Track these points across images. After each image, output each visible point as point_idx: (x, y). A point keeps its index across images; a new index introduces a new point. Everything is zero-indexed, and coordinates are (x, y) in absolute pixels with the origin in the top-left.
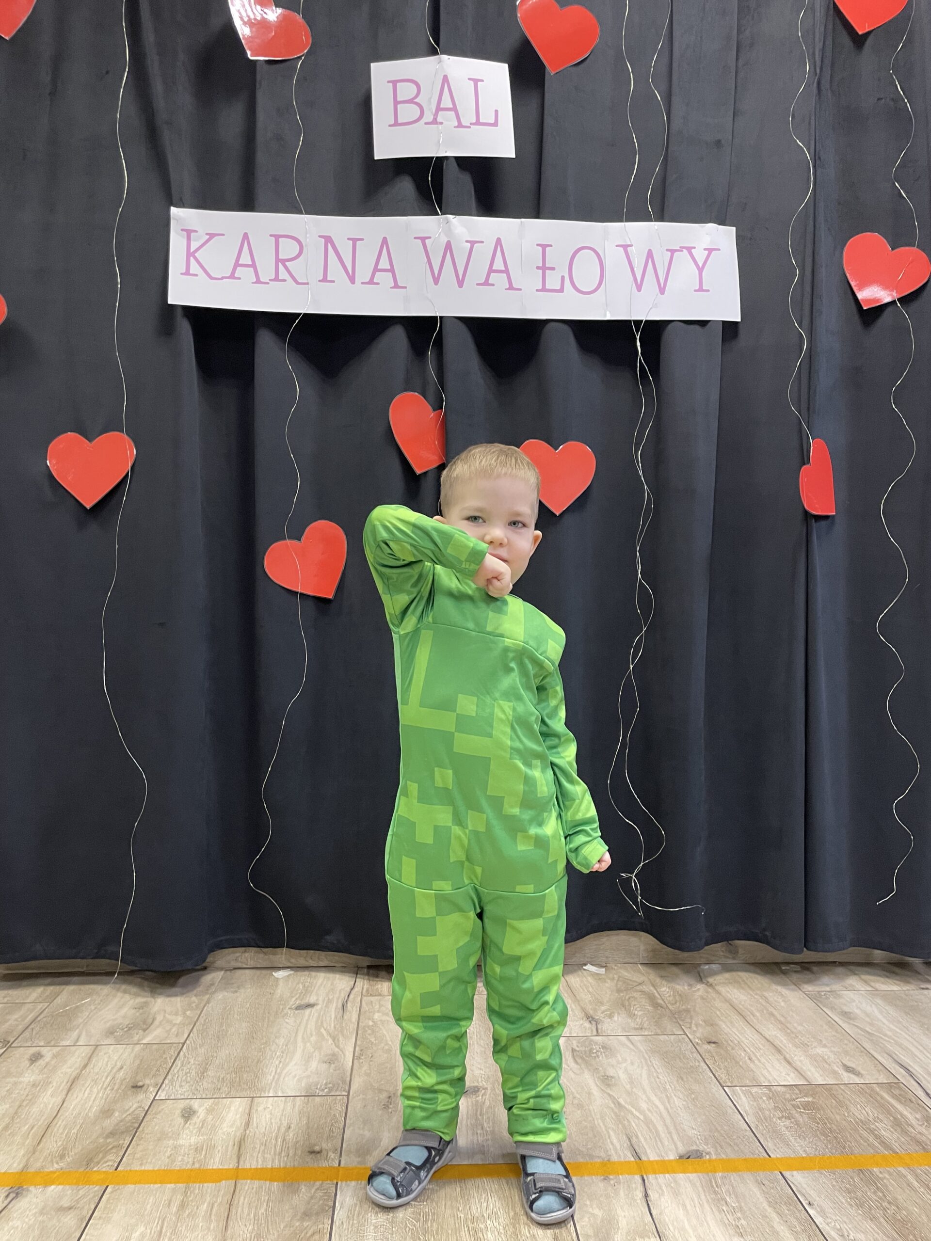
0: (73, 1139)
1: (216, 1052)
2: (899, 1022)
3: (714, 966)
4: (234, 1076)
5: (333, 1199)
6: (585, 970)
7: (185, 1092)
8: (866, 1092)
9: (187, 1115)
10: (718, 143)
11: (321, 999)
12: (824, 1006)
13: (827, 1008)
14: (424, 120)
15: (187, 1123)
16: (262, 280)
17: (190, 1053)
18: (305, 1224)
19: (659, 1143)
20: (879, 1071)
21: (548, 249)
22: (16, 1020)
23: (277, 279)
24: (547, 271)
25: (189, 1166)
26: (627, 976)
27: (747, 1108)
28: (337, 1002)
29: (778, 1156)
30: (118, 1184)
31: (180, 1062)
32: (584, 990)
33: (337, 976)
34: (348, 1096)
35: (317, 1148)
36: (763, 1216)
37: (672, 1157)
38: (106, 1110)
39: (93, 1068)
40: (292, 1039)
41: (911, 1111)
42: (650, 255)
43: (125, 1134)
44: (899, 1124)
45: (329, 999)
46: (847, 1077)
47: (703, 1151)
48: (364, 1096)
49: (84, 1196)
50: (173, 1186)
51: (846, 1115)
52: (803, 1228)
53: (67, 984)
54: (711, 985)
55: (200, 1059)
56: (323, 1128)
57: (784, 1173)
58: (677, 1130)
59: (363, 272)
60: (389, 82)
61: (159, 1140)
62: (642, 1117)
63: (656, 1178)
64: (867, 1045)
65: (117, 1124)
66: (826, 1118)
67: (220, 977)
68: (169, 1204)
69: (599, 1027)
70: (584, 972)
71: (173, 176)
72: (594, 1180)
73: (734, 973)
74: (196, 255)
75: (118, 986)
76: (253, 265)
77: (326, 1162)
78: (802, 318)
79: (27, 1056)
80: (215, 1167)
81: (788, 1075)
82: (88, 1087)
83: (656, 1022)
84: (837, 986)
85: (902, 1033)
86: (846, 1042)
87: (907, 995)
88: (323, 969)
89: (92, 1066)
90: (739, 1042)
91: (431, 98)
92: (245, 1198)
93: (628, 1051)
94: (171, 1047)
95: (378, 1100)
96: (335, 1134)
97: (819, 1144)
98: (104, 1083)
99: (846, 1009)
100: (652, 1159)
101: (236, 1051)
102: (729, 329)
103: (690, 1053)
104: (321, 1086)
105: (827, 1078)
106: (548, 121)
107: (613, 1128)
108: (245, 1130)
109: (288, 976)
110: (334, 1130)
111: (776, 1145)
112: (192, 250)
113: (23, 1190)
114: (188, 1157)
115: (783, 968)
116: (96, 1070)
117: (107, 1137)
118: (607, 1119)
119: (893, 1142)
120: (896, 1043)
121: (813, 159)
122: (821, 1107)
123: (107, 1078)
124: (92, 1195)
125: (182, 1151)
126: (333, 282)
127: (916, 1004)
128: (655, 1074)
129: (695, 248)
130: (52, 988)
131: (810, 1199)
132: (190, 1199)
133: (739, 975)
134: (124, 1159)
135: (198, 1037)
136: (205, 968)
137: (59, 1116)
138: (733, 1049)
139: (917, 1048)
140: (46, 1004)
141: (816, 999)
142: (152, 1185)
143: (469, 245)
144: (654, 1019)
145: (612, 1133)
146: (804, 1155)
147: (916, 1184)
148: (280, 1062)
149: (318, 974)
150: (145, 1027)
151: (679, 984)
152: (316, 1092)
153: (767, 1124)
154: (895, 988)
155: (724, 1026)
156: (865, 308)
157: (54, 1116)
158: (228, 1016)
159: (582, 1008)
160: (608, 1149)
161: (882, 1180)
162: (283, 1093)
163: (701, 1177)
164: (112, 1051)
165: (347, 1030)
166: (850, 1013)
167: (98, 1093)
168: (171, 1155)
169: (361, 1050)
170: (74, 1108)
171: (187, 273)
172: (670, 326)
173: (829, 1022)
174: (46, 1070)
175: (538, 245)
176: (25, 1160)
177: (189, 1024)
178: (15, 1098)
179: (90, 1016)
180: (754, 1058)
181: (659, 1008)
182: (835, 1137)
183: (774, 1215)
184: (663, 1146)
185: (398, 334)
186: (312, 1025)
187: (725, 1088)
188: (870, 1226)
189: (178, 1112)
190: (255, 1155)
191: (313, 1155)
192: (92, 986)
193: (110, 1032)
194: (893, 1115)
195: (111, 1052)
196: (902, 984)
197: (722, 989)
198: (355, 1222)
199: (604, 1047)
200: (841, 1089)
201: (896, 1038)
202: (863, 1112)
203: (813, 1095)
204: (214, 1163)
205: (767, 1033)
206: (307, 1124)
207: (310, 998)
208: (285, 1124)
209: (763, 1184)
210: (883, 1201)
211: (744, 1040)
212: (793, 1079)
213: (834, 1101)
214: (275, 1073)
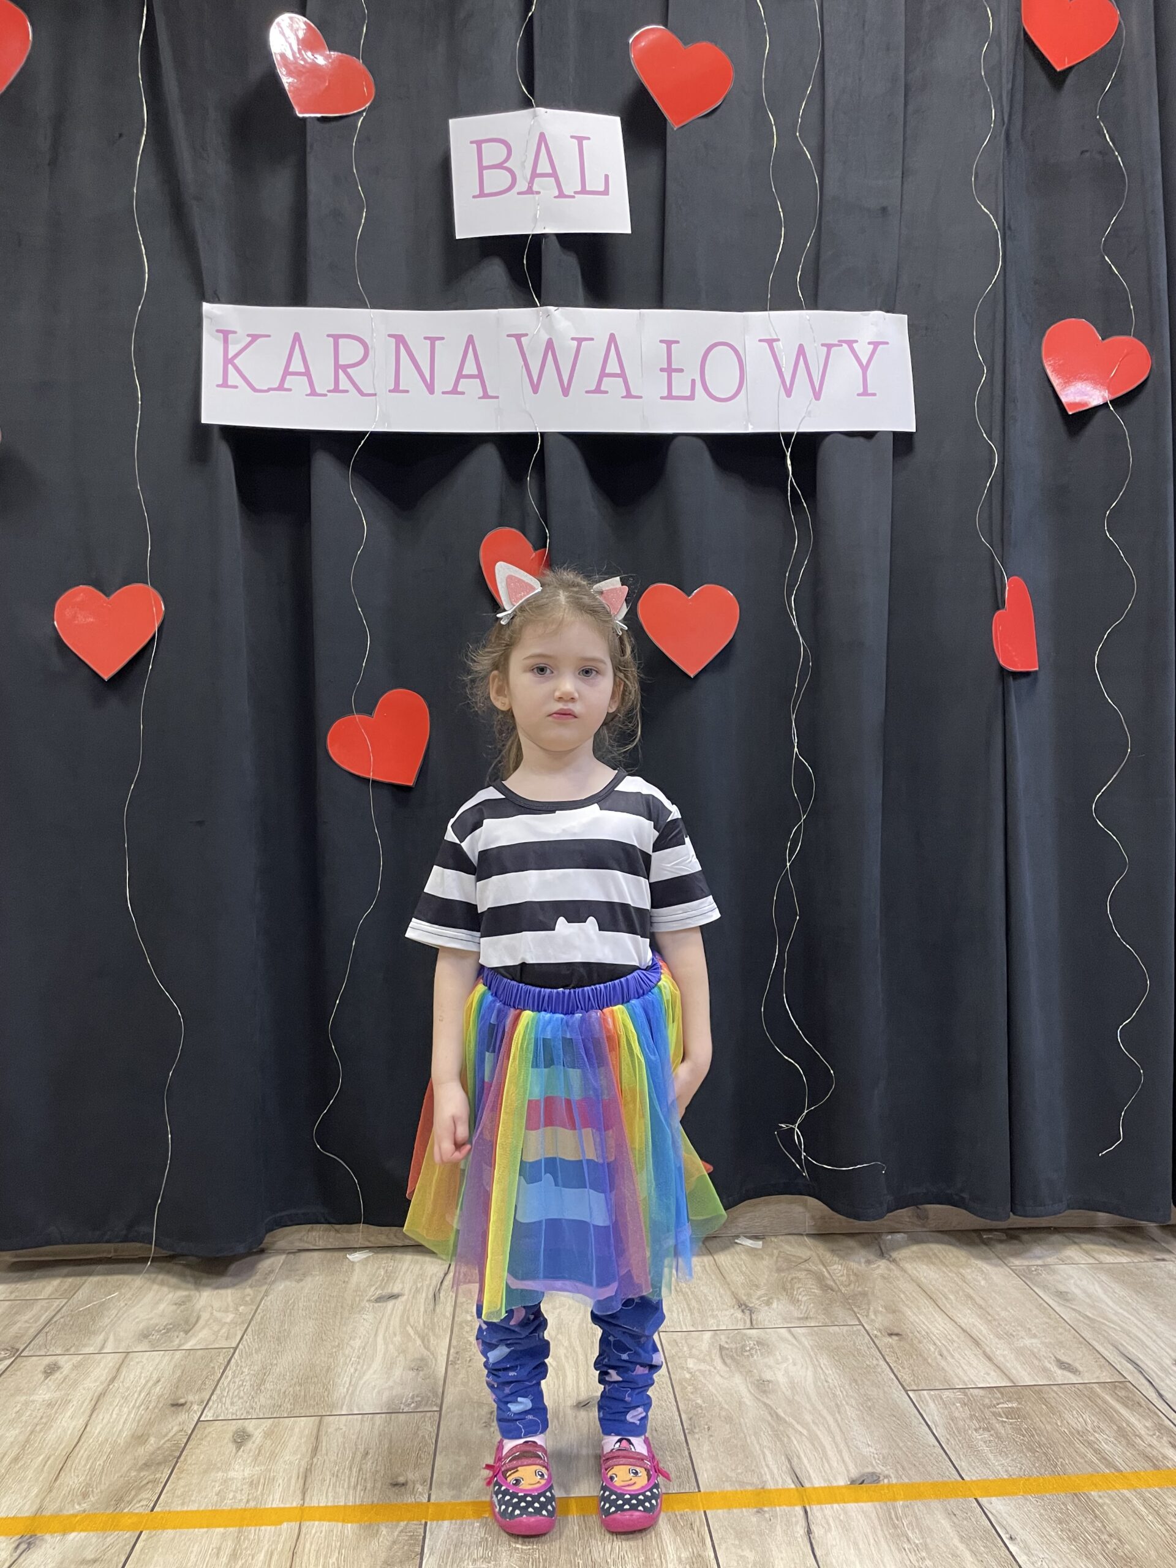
0: (98, 1472)
1: (276, 1358)
2: (1129, 1304)
3: (899, 1236)
4: (298, 1388)
5: (421, 1543)
6: (736, 1243)
7: (237, 1410)
8: (1084, 1394)
9: (239, 1441)
10: (884, 210)
11: (407, 1288)
12: (1035, 1285)
13: (1038, 1287)
14: (516, 189)
15: (240, 1449)
16: (318, 390)
17: (243, 1360)
19: (826, 1464)
20: (1100, 1367)
21: (674, 346)
22: (26, 1322)
23: (336, 389)
24: (673, 374)
25: (242, 1505)
26: (788, 1251)
27: (936, 1418)
28: (427, 1292)
29: (974, 1478)
30: (155, 1528)
31: (230, 1372)
32: (735, 1270)
33: (428, 1258)
34: (440, 1412)
35: (401, 1479)
36: (953, 1555)
37: (842, 1481)
38: (140, 1434)
39: (123, 1382)
40: (371, 1340)
41: (1141, 1418)
42: (801, 350)
43: (163, 1465)
44: (1124, 1434)
45: (417, 1288)
46: (1061, 1376)
47: (880, 1474)
48: (460, 1412)
49: (113, 1544)
50: (222, 1530)
51: (1059, 1424)
53: (90, 1273)
54: (894, 1261)
55: (256, 1367)
56: (408, 1454)
57: (980, 1499)
58: (848, 1447)
59: (444, 379)
60: (472, 142)
61: (205, 1472)
62: (805, 1432)
63: (822, 1509)
64: (1087, 1335)
65: (153, 1453)
66: (1034, 1428)
67: (282, 1262)
68: (218, 1554)
69: (754, 1317)
70: (736, 1245)
71: (205, 264)
72: (745, 1514)
73: (924, 1246)
74: (235, 361)
75: (153, 1276)
76: (307, 373)
77: (413, 1497)
78: (991, 426)
79: (41, 1368)
80: (274, 1506)
81: (988, 1374)
82: (117, 1406)
83: (824, 1309)
84: (1051, 1258)
85: (1132, 1318)
86: (1060, 1330)
87: (1138, 1269)
88: (410, 1249)
89: (121, 1379)
90: (927, 1333)
91: (525, 161)
92: (311, 1544)
93: (790, 1347)
94: (220, 1353)
95: (478, 1416)
96: (424, 1461)
97: (1024, 1462)
98: (136, 1401)
99: (1062, 1288)
100: (817, 1485)
101: (301, 1356)
102: (902, 441)
103: (866, 1349)
104: (406, 1401)
105: (1036, 1378)
106: (671, 186)
107: (769, 1447)
108: (312, 1458)
109: (367, 1259)
110: (423, 1456)
111: (971, 1465)
112: (230, 356)
113: (36, 1539)
114: (241, 1493)
115: (985, 1237)
116: (127, 1383)
117: (141, 1469)
118: (762, 1433)
119: (1116, 1458)
120: (1124, 1331)
121: (1002, 228)
122: (1029, 1415)
123: (140, 1395)
124: (122, 1544)
125: (234, 1487)
126: (407, 391)
127: (1149, 1279)
128: (823, 1377)
129: (856, 341)
130: (70, 1280)
131: (1012, 1533)
132: (244, 1546)
133: (931, 1250)
134: (162, 1496)
135: (254, 1340)
136: (260, 1251)
137: (80, 1443)
138: (920, 1342)
139: (1148, 1336)
140: (66, 1300)
141: (1024, 1276)
142: (196, 1530)
143: (575, 343)
144: (822, 1305)
145: (767, 1452)
146: (1005, 1477)
147: (1143, 1511)
148: (355, 1371)
149: (404, 1256)
150: (187, 1328)
151: (854, 1261)
152: (399, 1408)
153: (961, 1438)
154: (1124, 1260)
155: (910, 1313)
156: (1070, 413)
157: (75, 1443)
158: (291, 1312)
159: (733, 1292)
160: (763, 1473)
161: (1101, 1506)
162: (359, 1410)
163: (878, 1507)
164: (147, 1359)
165: (439, 1326)
166: (1067, 1293)
167: (129, 1413)
168: (221, 1490)
169: (457, 1353)
170: (99, 1433)
171: (225, 384)
172: (828, 439)
173: (1041, 1304)
174: (64, 1385)
175: (661, 341)
176: (38, 1501)
177: (243, 1322)
178: (26, 1422)
179: (119, 1315)
180: (945, 1353)
181: (829, 1291)
182: (1045, 1453)
183: (967, 1554)
184: (831, 1468)
185: (490, 454)
186: (396, 1321)
187: (909, 1392)
189: (230, 1435)
190: (324, 1488)
191: (398, 1487)
192: (121, 1277)
193: (145, 1335)
194: (1118, 1423)
195: (145, 1361)
196: (1132, 1254)
197: (908, 1266)
199: (759, 1343)
200: (1053, 1390)
201: (1124, 1325)
202: (1081, 1419)
203: (1019, 1400)
204: (273, 1500)
205: (962, 1321)
206: (390, 1448)
207: (393, 1286)
208: (361, 1448)
209: (955, 1515)
210: (1103, 1533)
211: (933, 1329)
212: (994, 1380)
213: (1044, 1407)
214: (350, 1383)
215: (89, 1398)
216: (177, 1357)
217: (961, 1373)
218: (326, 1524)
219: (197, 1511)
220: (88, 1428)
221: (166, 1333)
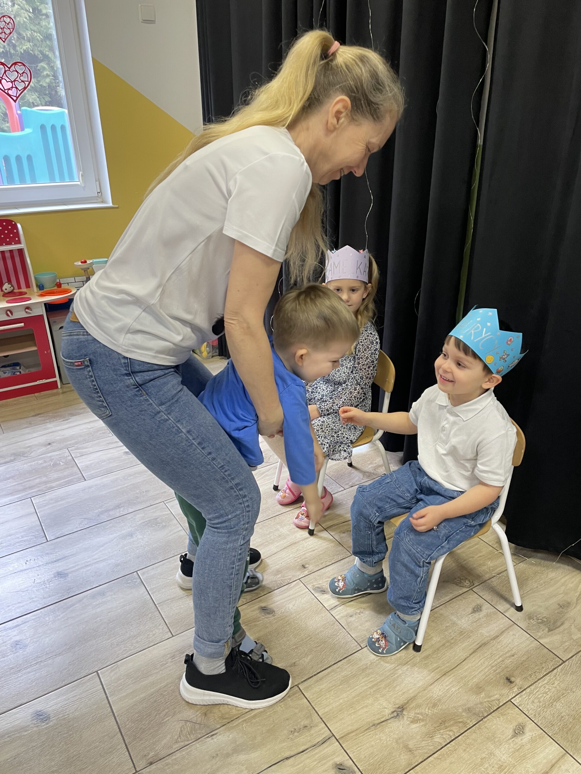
215: (477, 642)
216: (532, 645)
220: (464, 662)
221: (540, 623)
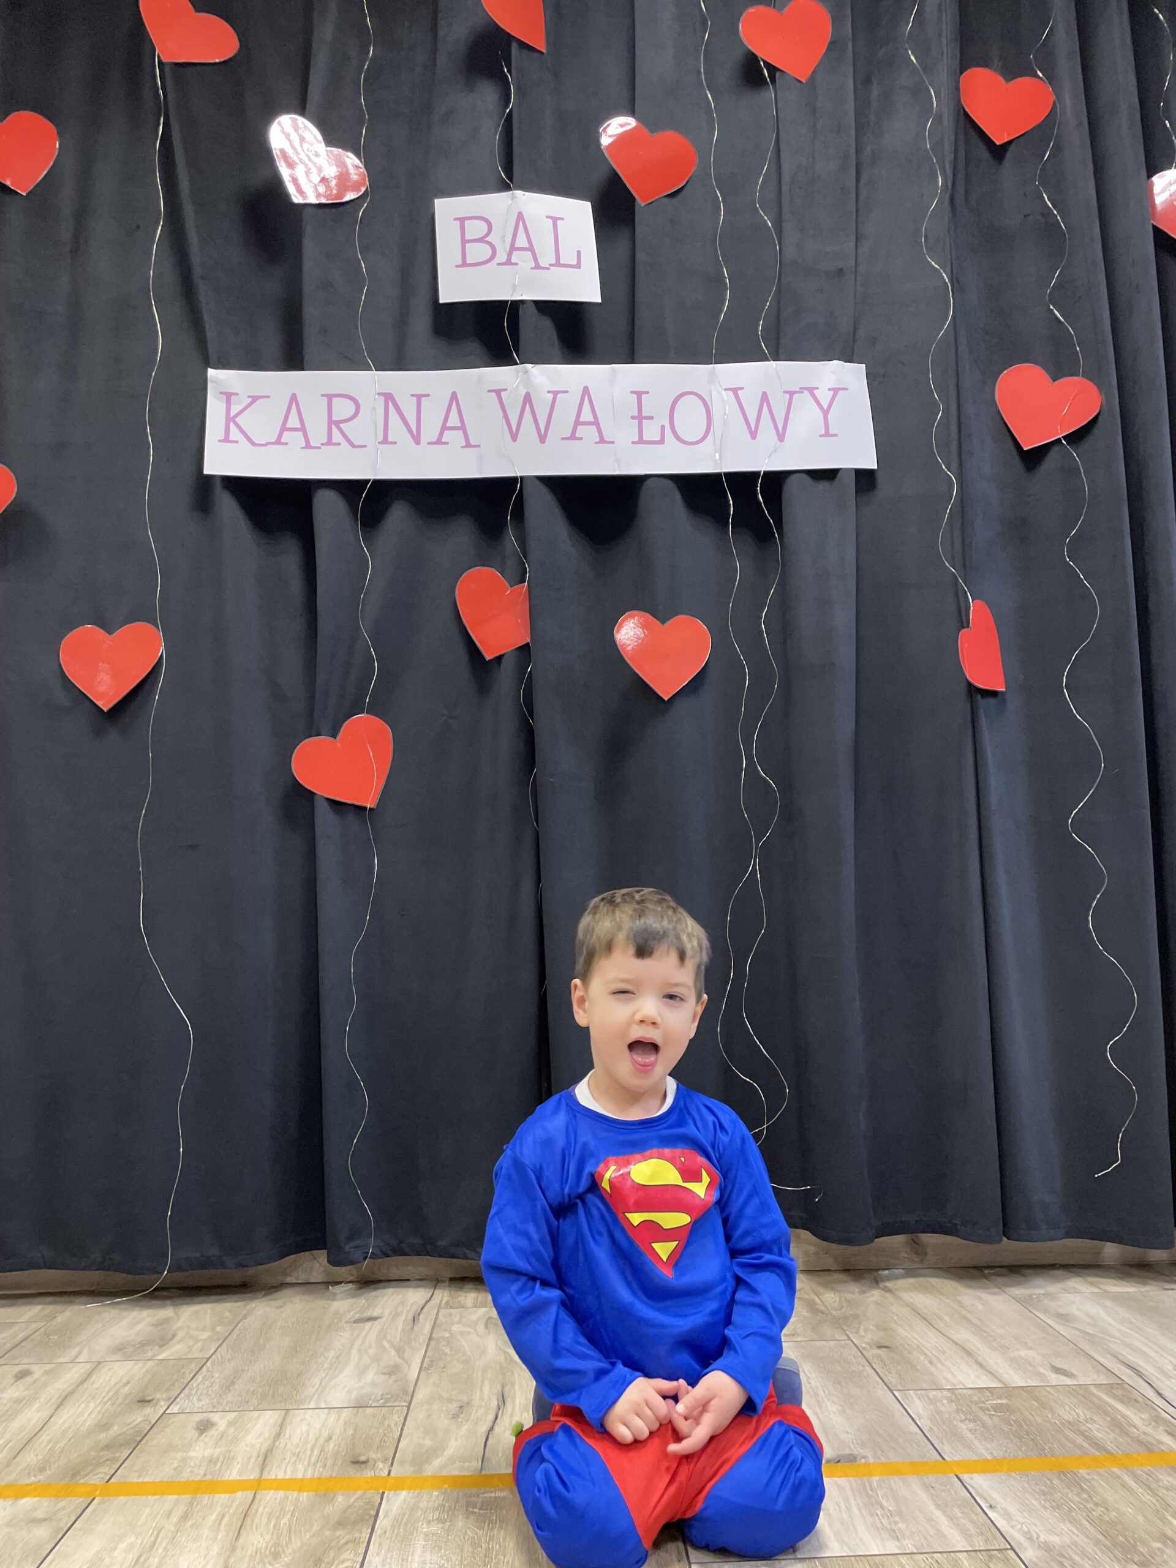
0: (57, 1453)
1: (248, 1366)
2: (1132, 1323)
3: (896, 1271)
4: (268, 1388)
5: (376, 1508)
7: (203, 1405)
8: (1078, 1393)
9: (202, 1428)
10: (840, 271)
11: (387, 1312)
12: (1035, 1309)
13: (1039, 1311)
14: (496, 261)
15: (202, 1435)
16: (313, 444)
17: (215, 1367)
18: (338, 1533)
20: (1098, 1372)
21: (644, 396)
22: (4, 1339)
23: (329, 442)
24: (644, 421)
25: (199, 1478)
27: (921, 1411)
28: (407, 1315)
29: (955, 1459)
30: (108, 1496)
33: (411, 1289)
34: (409, 1407)
35: (363, 1458)
36: (928, 1519)
38: (103, 1424)
39: (93, 1383)
40: (345, 1351)
41: (1137, 1412)
42: (765, 397)
43: (125, 1446)
44: (1118, 1425)
45: (397, 1312)
47: (857, 1455)
48: (429, 1406)
49: (63, 1508)
50: (176, 1497)
51: (1050, 1416)
52: (979, 1531)
53: (71, 1303)
54: (889, 1291)
55: (227, 1373)
56: (372, 1439)
57: (961, 1476)
59: (430, 431)
60: (456, 220)
61: (166, 1452)
64: (1085, 1346)
65: (116, 1437)
66: (1024, 1421)
68: (168, 1517)
71: (210, 335)
73: (921, 1279)
74: (237, 420)
76: (303, 429)
77: (373, 1472)
78: (948, 457)
79: (13, 1374)
80: (231, 1478)
81: (979, 1377)
82: (84, 1402)
83: (812, 1328)
84: (1053, 1288)
86: (1058, 1344)
87: (1144, 1297)
91: (504, 236)
92: (265, 1508)
95: (447, 1409)
96: (388, 1444)
97: (1010, 1446)
98: (103, 1399)
99: (1063, 1311)
101: (273, 1364)
102: (864, 479)
103: (854, 1359)
104: (375, 1397)
105: (1029, 1380)
106: (641, 257)
109: (350, 1289)
110: (386, 1440)
111: (953, 1448)
114: (199, 1469)
115: (986, 1272)
116: (96, 1385)
117: (102, 1449)
119: (1109, 1443)
121: (952, 282)
122: (1018, 1409)
124: (73, 1508)
125: (192, 1464)
126: (395, 443)
127: (1155, 1304)
129: (817, 388)
130: (49, 1309)
131: (993, 1503)
132: (196, 1510)
133: (927, 1281)
135: (228, 1351)
137: (44, 1429)
138: (909, 1353)
139: (1150, 1347)
140: (44, 1323)
141: (1025, 1303)
142: (150, 1497)
143: (551, 395)
144: (811, 1324)
146: (989, 1457)
147: (1133, 1484)
148: (327, 1374)
150: (163, 1342)
152: (368, 1403)
153: (945, 1427)
154: (1131, 1289)
155: (901, 1330)
156: (1026, 449)
157: (36, 1431)
158: (267, 1331)
161: (1089, 1482)
162: (327, 1405)
164: (118, 1368)
165: (416, 1341)
166: (1068, 1315)
167: (95, 1407)
168: (179, 1466)
169: (432, 1361)
170: (64, 1423)
171: (226, 439)
173: (1038, 1323)
174: (34, 1386)
175: (632, 392)
177: (218, 1339)
179: (95, 1333)
180: (935, 1361)
181: (820, 1314)
182: (1032, 1440)
183: (942, 1518)
186: (373, 1336)
187: (894, 1391)
188: (1068, 1528)
189: (194, 1424)
190: (284, 1465)
193: (119, 1349)
194: (1111, 1415)
196: (1140, 1285)
198: (401, 1530)
200: (1046, 1390)
201: (1127, 1340)
202: (1073, 1413)
203: (1009, 1397)
204: (230, 1474)
205: (956, 1337)
206: (354, 1436)
207: (373, 1310)
208: (325, 1434)
209: (933, 1488)
210: (1088, 1502)
211: (924, 1343)
212: (985, 1382)
213: (1035, 1403)
214: (320, 1385)
215: (56, 1396)
216: (149, 1365)
217: (949, 1376)
218: (281, 1493)
219: (153, 1483)
220: (52, 1419)
221: (140, 1347)
